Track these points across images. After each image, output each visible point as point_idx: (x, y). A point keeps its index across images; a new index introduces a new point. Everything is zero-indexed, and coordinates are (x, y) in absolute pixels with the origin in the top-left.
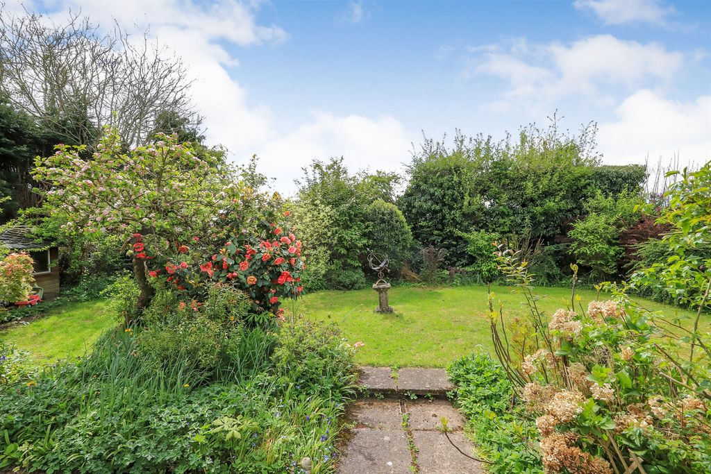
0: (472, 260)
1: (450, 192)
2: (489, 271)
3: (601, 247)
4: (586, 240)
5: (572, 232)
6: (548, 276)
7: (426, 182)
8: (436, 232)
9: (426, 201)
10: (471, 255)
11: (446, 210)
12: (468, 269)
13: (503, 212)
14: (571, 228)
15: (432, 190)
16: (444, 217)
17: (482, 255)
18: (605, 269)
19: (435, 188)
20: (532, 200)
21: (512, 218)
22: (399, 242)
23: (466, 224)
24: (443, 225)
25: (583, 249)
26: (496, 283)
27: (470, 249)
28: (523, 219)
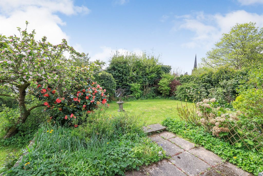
0: (132, 92)
1: (125, 70)
2: (137, 96)
3: (166, 88)
4: (163, 86)
5: (159, 84)
6: (153, 96)
7: (117, 66)
8: (120, 83)
9: (116, 73)
10: (132, 91)
11: (124, 76)
12: (131, 95)
13: (140, 77)
14: (159, 82)
15: (119, 69)
16: (123, 78)
17: (135, 91)
18: (167, 93)
19: (120, 68)
20: (147, 74)
21: (143, 79)
22: (113, 87)
23: (130, 80)
24: (122, 81)
25: (162, 88)
26: (139, 99)
27: (132, 89)
28: (146, 79)
